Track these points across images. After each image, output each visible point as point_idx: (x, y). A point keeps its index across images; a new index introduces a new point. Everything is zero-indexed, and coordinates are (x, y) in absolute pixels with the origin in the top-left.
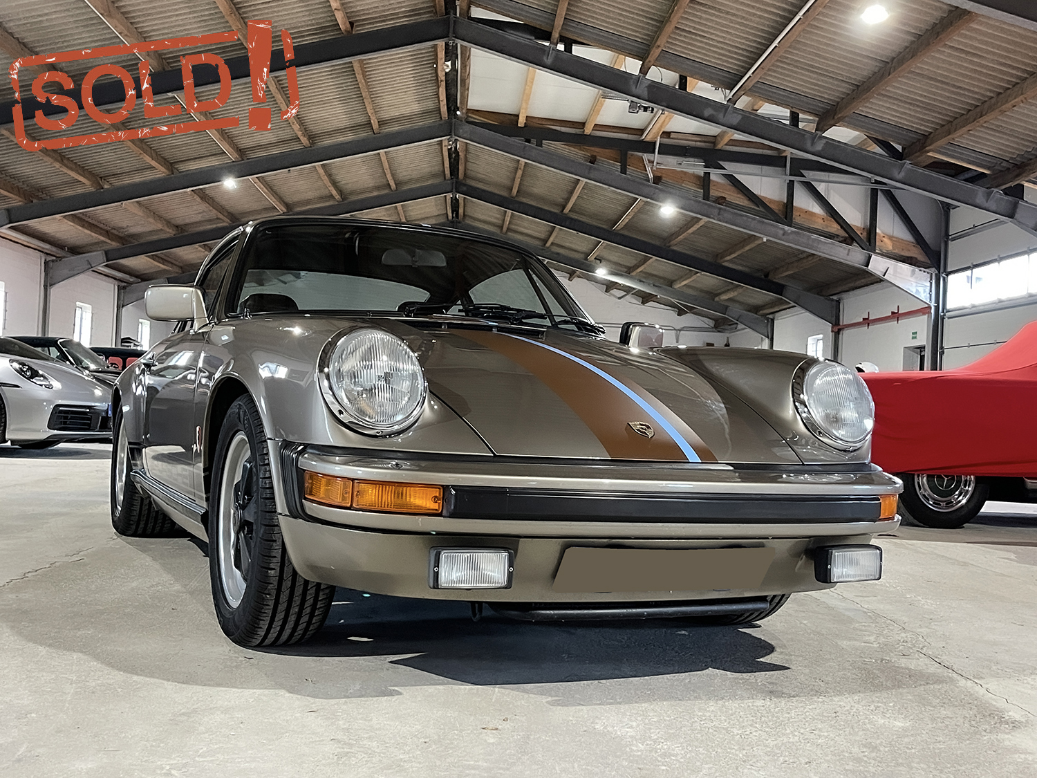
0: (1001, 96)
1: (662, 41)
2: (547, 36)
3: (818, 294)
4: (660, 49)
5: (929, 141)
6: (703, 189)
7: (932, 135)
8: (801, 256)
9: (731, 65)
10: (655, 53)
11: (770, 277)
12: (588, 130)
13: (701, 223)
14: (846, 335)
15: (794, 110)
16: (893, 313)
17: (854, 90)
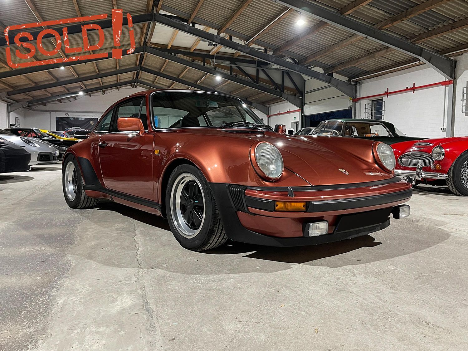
0: (331, 47)
1: (227, 26)
2: (186, 21)
3: (262, 105)
4: (226, 28)
5: (307, 59)
6: (230, 71)
7: (308, 57)
8: (259, 93)
9: (248, 34)
10: (225, 28)
11: (248, 99)
12: (192, 50)
13: (228, 82)
14: (271, 118)
15: (266, 48)
16: (288, 111)
17: (286, 43)
